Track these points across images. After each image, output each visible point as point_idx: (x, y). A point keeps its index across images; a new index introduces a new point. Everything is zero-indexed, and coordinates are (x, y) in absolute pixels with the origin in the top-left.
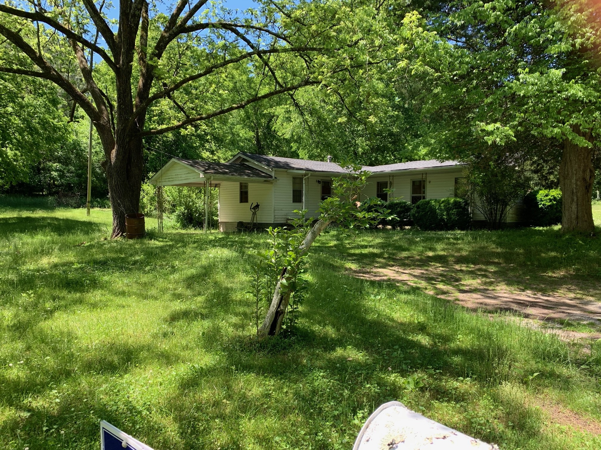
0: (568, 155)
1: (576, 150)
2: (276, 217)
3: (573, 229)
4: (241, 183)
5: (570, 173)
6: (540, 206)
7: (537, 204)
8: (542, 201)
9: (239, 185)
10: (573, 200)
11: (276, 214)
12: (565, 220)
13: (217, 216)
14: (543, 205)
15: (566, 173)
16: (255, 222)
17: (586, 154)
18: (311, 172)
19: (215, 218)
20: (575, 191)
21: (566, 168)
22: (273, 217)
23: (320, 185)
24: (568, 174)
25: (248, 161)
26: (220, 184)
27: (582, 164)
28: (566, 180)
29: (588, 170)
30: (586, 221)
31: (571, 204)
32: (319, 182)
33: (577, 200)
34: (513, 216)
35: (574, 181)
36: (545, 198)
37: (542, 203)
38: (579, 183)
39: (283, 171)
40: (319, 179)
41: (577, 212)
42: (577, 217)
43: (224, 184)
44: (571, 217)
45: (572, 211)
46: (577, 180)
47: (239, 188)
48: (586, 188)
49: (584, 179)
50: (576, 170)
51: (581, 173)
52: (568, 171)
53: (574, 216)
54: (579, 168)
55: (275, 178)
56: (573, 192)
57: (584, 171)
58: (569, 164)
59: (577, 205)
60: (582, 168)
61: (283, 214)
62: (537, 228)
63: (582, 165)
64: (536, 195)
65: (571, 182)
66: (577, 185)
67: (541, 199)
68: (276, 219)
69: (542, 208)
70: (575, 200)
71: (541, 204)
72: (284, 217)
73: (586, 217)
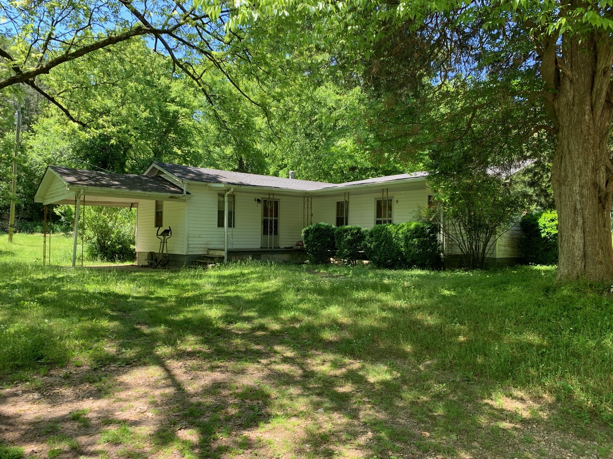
0: (565, 142)
1: (579, 131)
2: (190, 246)
3: (578, 277)
4: (157, 201)
5: (570, 175)
6: (543, 235)
7: (538, 232)
8: (545, 227)
9: (154, 204)
10: (576, 223)
11: (190, 242)
12: (562, 259)
13: (134, 244)
14: (548, 233)
15: (563, 174)
16: (165, 252)
17: (598, 139)
18: (234, 186)
19: (132, 247)
20: (578, 207)
21: (563, 165)
22: (185, 246)
23: (260, 205)
24: (566, 176)
25: (163, 173)
26: (137, 203)
27: (592, 157)
28: (563, 187)
29: (603, 168)
30: (601, 263)
31: (573, 230)
32: (259, 200)
33: (584, 222)
34: (507, 248)
35: (576, 188)
36: (551, 224)
37: (546, 230)
38: (585, 192)
39: (202, 186)
40: (259, 197)
41: (584, 245)
42: (585, 255)
43: (142, 202)
44: (573, 255)
45: (574, 243)
46: (581, 187)
47: (154, 207)
48: (600, 202)
49: (595, 185)
50: (580, 168)
51: (589, 173)
52: (565, 170)
53: (578, 253)
54: (586, 163)
55: (188, 193)
56: (575, 209)
57: (595, 170)
58: (568, 157)
59: (584, 233)
60: (591, 164)
61: (203, 242)
62: (538, 267)
63: (590, 158)
64: (538, 219)
65: (571, 190)
66: (582, 196)
67: (544, 225)
68: (190, 250)
69: (545, 237)
70: (580, 223)
71: (543, 232)
72: (204, 246)
73: (601, 256)
